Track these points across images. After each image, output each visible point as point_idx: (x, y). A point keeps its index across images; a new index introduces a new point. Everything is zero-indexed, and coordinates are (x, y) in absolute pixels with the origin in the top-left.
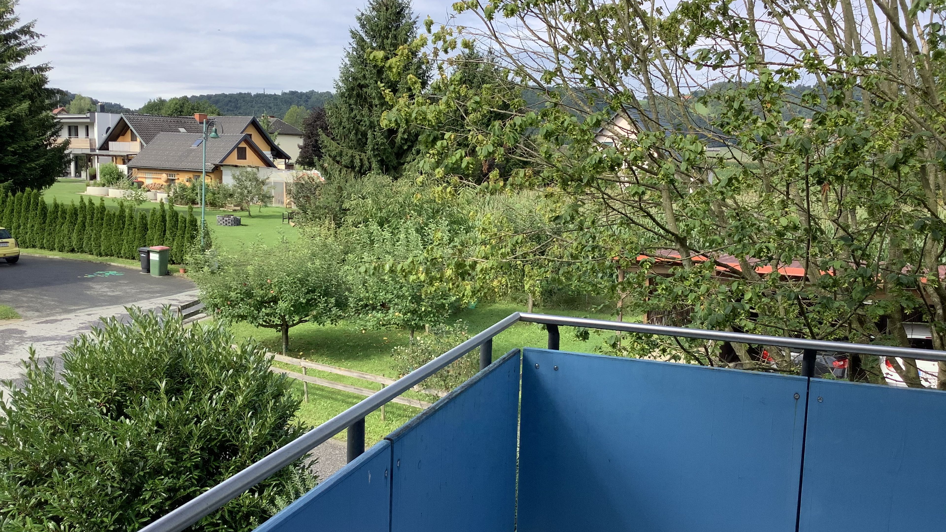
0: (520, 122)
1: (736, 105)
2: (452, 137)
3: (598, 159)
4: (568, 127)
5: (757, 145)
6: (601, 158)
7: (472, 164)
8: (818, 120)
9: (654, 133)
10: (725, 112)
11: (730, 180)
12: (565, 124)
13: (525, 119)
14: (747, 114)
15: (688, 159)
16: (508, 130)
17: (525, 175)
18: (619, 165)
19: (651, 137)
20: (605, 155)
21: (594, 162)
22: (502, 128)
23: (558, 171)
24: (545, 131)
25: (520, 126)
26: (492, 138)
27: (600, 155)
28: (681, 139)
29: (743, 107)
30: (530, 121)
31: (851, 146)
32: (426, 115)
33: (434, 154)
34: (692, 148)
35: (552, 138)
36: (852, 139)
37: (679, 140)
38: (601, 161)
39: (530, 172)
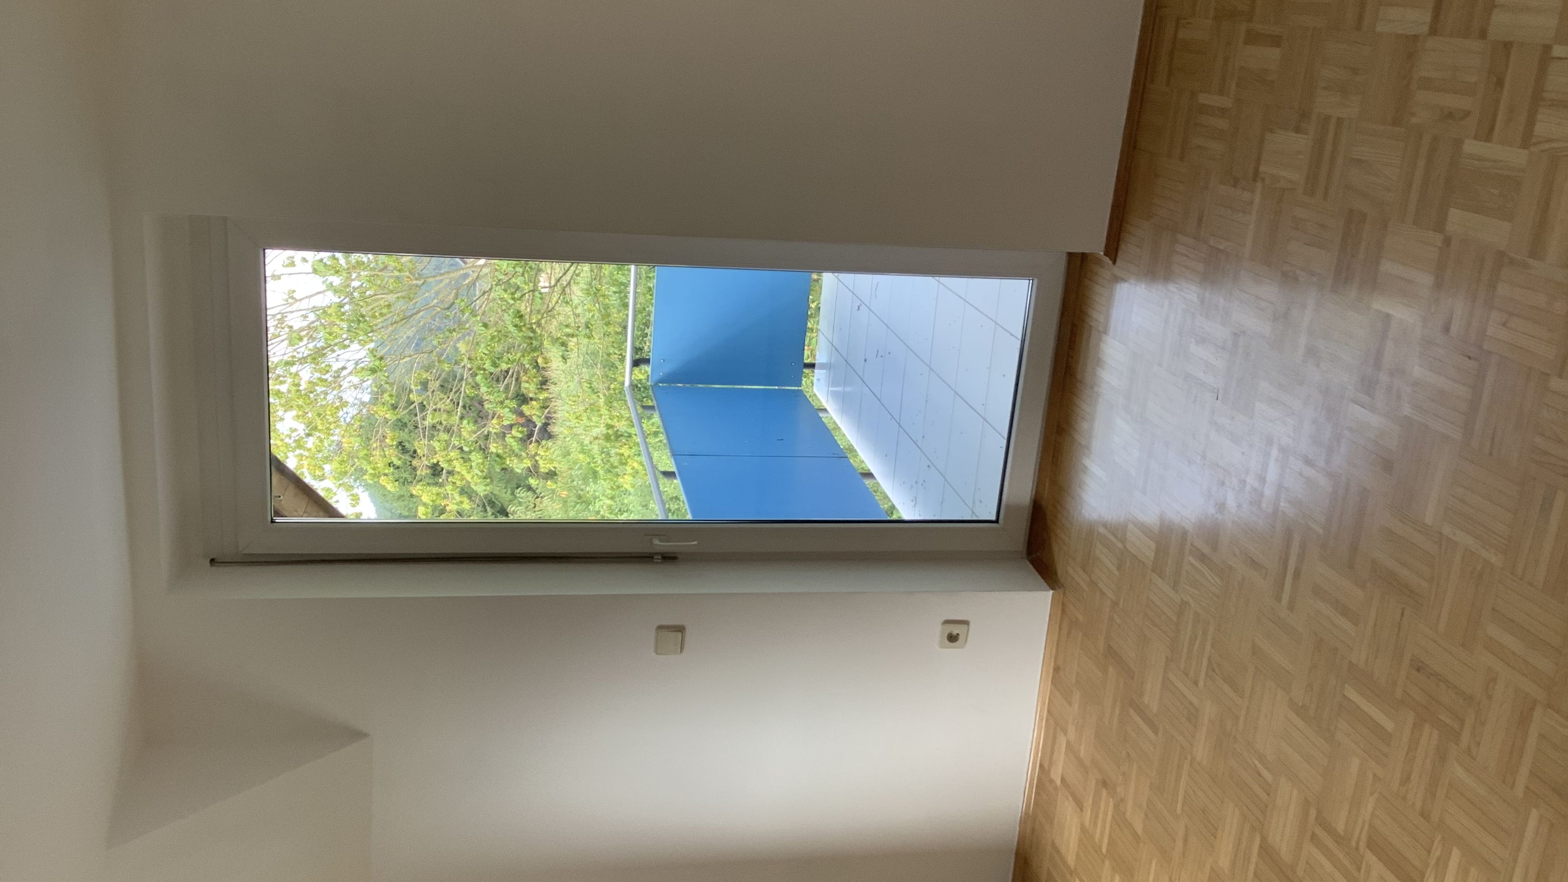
0: (485, 388)
2: (495, 445)
4: (489, 351)
7: (518, 428)
12: (487, 352)
13: (483, 384)
16: (492, 397)
17: (527, 382)
22: (490, 402)
23: (523, 356)
24: (491, 367)
25: (489, 388)
26: (499, 409)
30: (484, 380)
32: (479, 463)
33: (510, 460)
39: (524, 377)
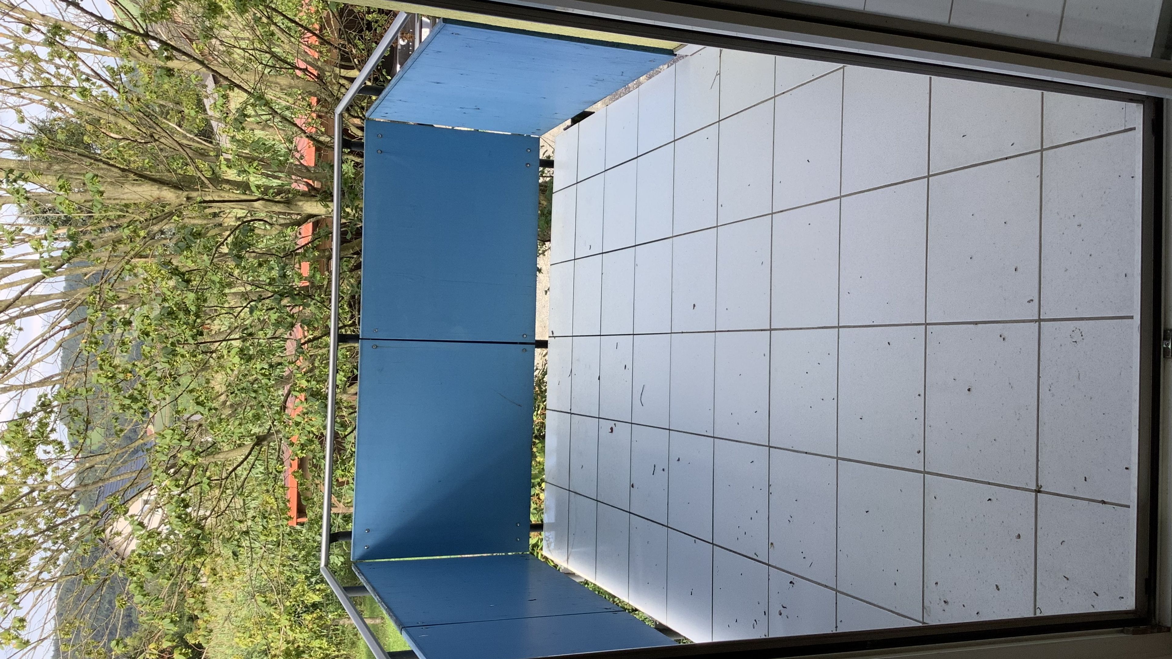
1: (128, 402)
3: (177, 519)
5: (166, 384)
6: (176, 517)
8: (145, 337)
9: (154, 471)
10: (133, 411)
11: (198, 403)
14: (136, 392)
15: (179, 440)
18: (183, 500)
19: (157, 473)
20: (173, 513)
21: (180, 523)
27: (173, 518)
28: (160, 447)
29: (129, 396)
31: (170, 316)
34: (168, 437)
35: (156, 566)
36: (163, 315)
37: (161, 449)
38: (179, 517)
